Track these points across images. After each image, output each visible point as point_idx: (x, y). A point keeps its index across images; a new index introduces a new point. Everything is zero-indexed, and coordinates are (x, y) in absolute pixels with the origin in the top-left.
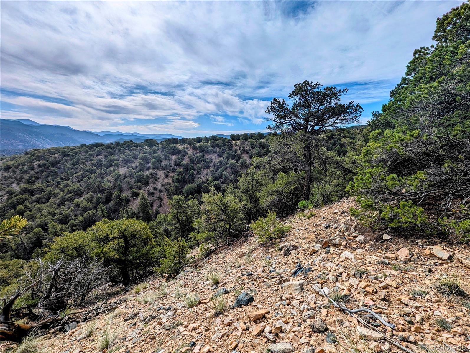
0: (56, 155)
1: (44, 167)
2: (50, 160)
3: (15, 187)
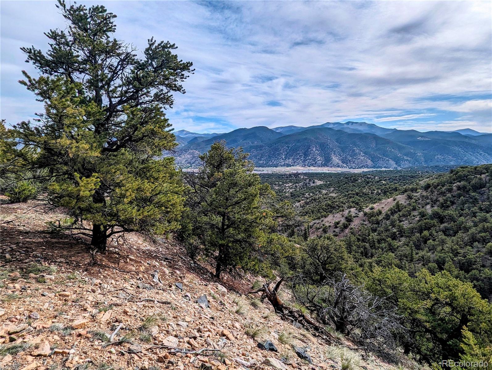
0: (483, 176)
1: (464, 190)
2: (473, 182)
3: (429, 210)
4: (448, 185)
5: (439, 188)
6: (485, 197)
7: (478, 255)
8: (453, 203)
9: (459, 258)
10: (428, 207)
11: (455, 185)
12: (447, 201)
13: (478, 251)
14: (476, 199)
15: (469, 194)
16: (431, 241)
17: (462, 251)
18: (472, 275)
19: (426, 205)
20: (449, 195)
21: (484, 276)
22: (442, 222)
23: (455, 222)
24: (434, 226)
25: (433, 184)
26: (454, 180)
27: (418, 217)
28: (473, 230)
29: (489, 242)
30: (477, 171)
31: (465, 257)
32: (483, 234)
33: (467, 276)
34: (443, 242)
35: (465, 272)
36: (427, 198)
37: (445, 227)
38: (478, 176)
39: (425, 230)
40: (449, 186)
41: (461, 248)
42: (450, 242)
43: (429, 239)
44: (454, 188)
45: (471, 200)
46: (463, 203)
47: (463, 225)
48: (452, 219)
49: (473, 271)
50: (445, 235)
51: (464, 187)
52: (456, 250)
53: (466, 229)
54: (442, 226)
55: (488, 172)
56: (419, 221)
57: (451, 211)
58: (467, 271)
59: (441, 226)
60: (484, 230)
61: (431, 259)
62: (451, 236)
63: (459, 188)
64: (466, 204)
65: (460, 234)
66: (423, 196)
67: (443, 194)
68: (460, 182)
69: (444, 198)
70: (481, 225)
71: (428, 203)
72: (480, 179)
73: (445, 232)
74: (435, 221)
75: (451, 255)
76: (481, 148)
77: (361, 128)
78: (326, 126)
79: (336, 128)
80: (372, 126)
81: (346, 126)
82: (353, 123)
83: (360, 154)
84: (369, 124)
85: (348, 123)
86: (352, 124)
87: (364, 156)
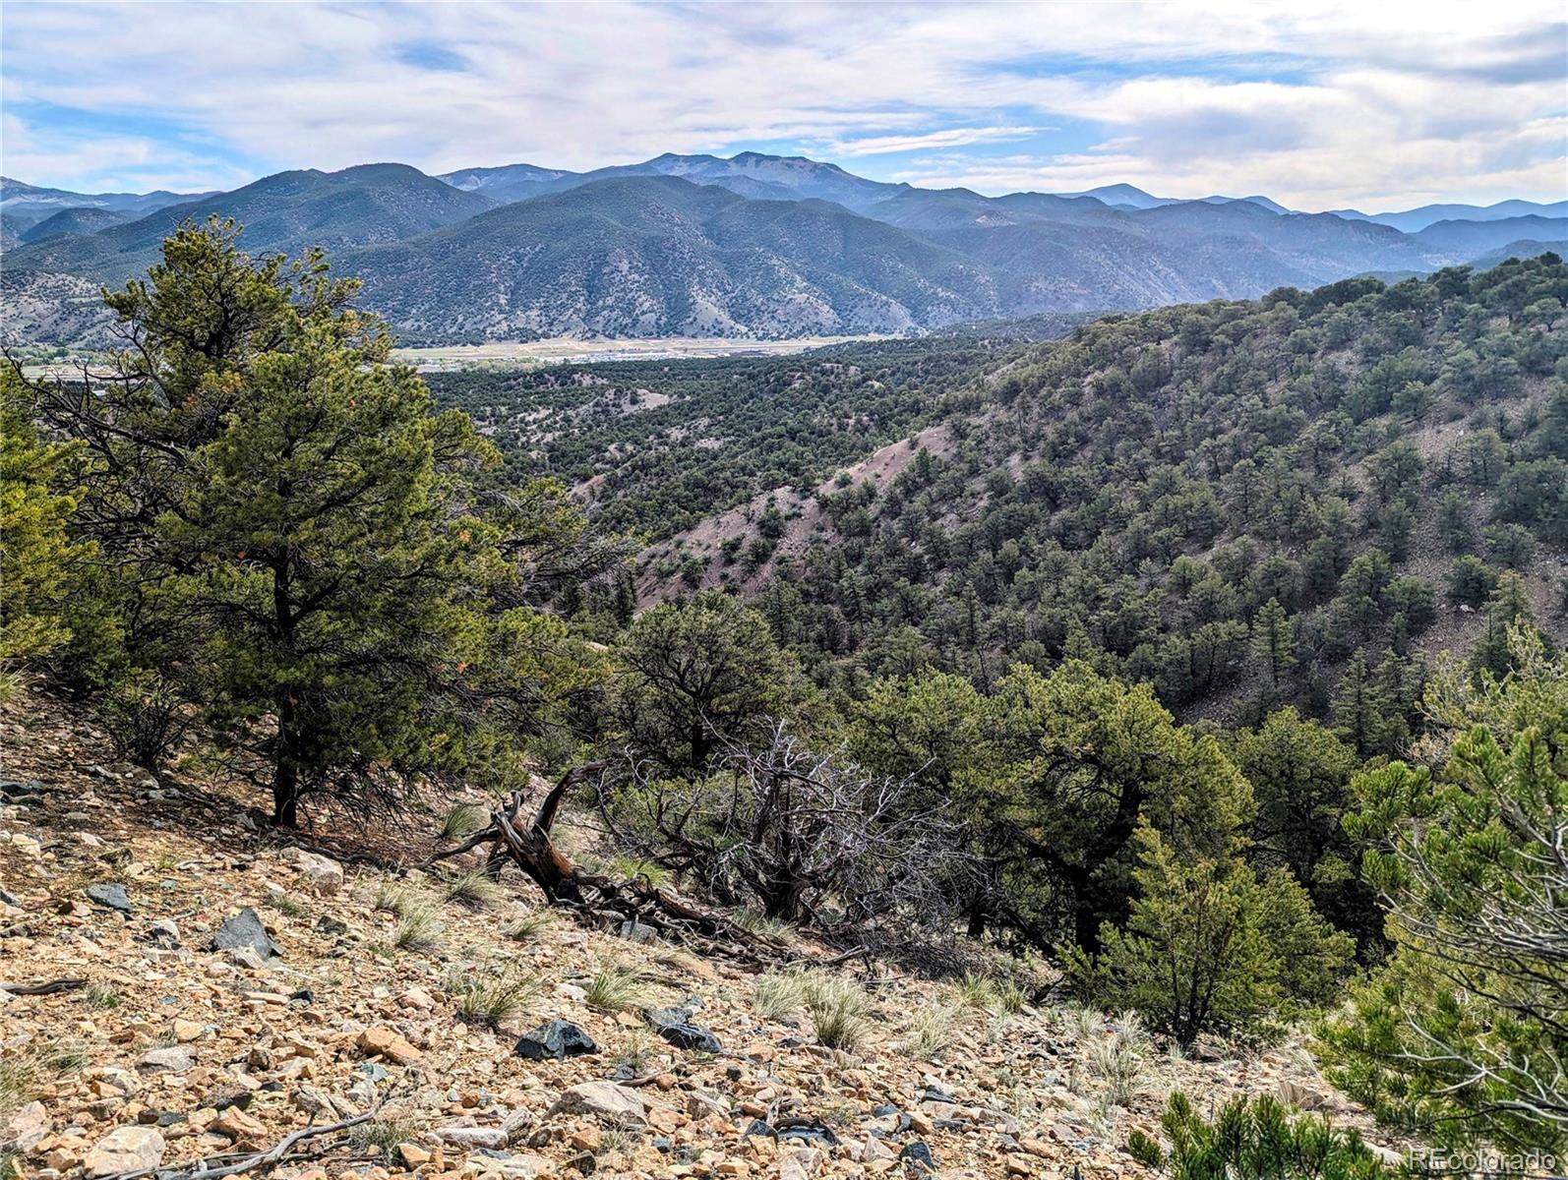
0: (1165, 344)
1: (1114, 397)
2: (1139, 366)
3: (1017, 469)
4: (1068, 382)
5: (1043, 392)
6: (1170, 412)
7: (1150, 596)
8: (1083, 441)
9: (1103, 614)
10: (1015, 459)
11: (1089, 379)
12: (1067, 434)
13: (1152, 586)
14: (1146, 422)
15: (1128, 409)
16: (1024, 571)
17: (1108, 591)
18: (1136, 661)
19: (1008, 454)
20: (1072, 415)
21: (1166, 657)
22: (1054, 505)
23: (1089, 501)
24: (1034, 520)
25: (1025, 381)
26: (1087, 363)
27: (985, 496)
28: (1138, 522)
29: (1180, 553)
30: (1150, 330)
31: (1117, 610)
32: (1163, 532)
33: (1124, 666)
34: (1058, 570)
35: (1119, 655)
36: (1010, 429)
37: (1063, 521)
38: (1152, 346)
39: (1008, 536)
40: (1074, 385)
41: (1107, 581)
42: (1077, 569)
43: (1019, 567)
44: (1087, 390)
45: (1132, 428)
46: (1112, 440)
47: (1112, 510)
48: (1083, 495)
49: (1139, 648)
50: (1064, 546)
51: (1115, 386)
52: (1096, 590)
53: (1121, 521)
54: (1055, 519)
55: (1177, 332)
56: (989, 510)
57: (1078, 470)
58: (1124, 652)
59: (1053, 518)
60: (1167, 518)
61: (1028, 630)
62: (1080, 547)
63: (1100, 390)
64: (1120, 439)
65: (1104, 539)
66: (999, 425)
67: (1053, 412)
68: (1102, 368)
69: (1060, 426)
70: (1158, 506)
71: (1015, 449)
72: (1158, 355)
73: (1065, 538)
74: (1036, 506)
75: (1080, 606)
76: (1160, 250)
77: (790, 180)
78: (662, 171)
79: (701, 177)
80: (829, 171)
81: (734, 170)
82: (760, 158)
83: (792, 283)
84: (816, 166)
85: (743, 158)
86: (758, 163)
87: (806, 290)
